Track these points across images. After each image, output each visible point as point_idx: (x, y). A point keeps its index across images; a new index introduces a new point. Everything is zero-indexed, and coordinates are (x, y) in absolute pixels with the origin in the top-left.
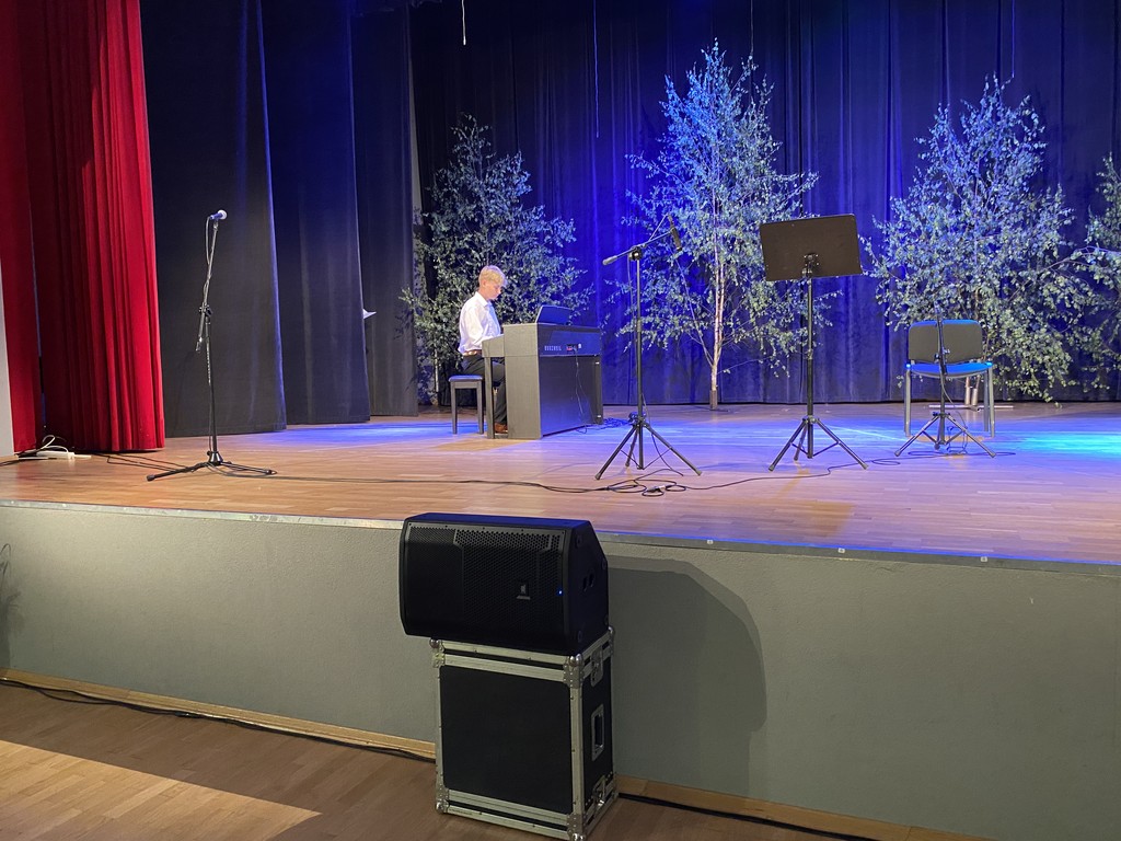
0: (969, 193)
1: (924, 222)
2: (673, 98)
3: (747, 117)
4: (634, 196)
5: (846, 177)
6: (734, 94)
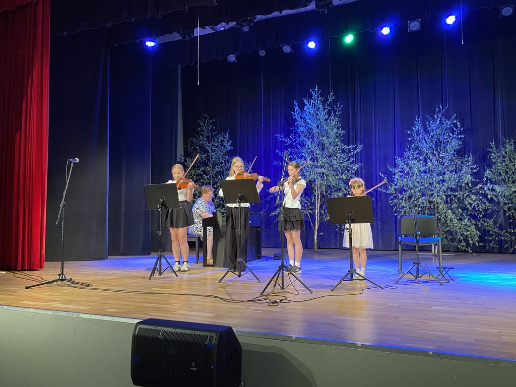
0: (431, 156)
1: (410, 168)
2: (297, 110)
3: (330, 120)
4: (280, 153)
5: (376, 147)
6: (324, 109)
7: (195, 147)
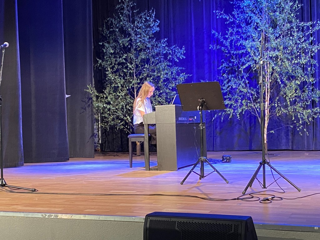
4: (217, 34)
7: (114, 29)
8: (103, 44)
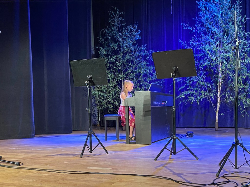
2: (202, 0)
4: (183, 42)
7: (107, 37)
8: (99, 48)
